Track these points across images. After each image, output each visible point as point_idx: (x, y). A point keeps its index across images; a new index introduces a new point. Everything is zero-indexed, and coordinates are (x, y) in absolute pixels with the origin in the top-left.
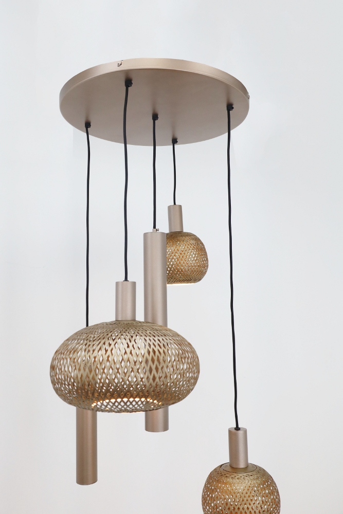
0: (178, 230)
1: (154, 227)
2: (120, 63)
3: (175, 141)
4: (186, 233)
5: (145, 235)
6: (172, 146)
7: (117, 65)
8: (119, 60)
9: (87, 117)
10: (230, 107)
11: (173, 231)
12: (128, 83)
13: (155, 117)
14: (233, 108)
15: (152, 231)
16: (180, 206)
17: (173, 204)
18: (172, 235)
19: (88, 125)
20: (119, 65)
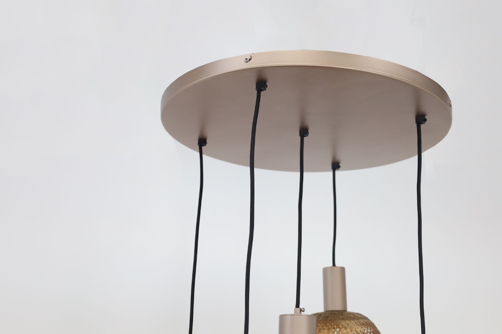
0: (338, 307)
1: (298, 305)
2: (248, 58)
3: (336, 166)
4: (351, 313)
5: (282, 318)
6: (331, 173)
7: (244, 60)
8: (247, 52)
9: (202, 132)
10: (420, 119)
11: (330, 309)
12: (261, 85)
13: (304, 132)
14: (425, 120)
15: (293, 313)
16: (343, 270)
17: (331, 264)
18: (327, 317)
19: (202, 142)
20: (248, 60)
